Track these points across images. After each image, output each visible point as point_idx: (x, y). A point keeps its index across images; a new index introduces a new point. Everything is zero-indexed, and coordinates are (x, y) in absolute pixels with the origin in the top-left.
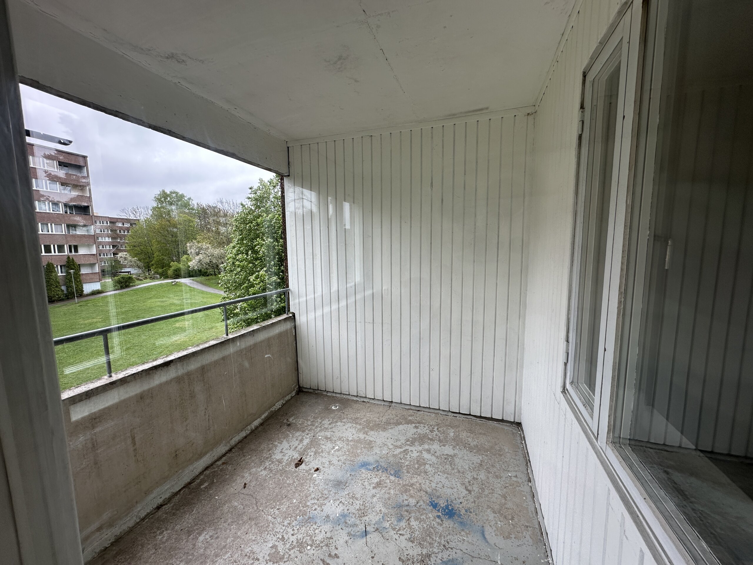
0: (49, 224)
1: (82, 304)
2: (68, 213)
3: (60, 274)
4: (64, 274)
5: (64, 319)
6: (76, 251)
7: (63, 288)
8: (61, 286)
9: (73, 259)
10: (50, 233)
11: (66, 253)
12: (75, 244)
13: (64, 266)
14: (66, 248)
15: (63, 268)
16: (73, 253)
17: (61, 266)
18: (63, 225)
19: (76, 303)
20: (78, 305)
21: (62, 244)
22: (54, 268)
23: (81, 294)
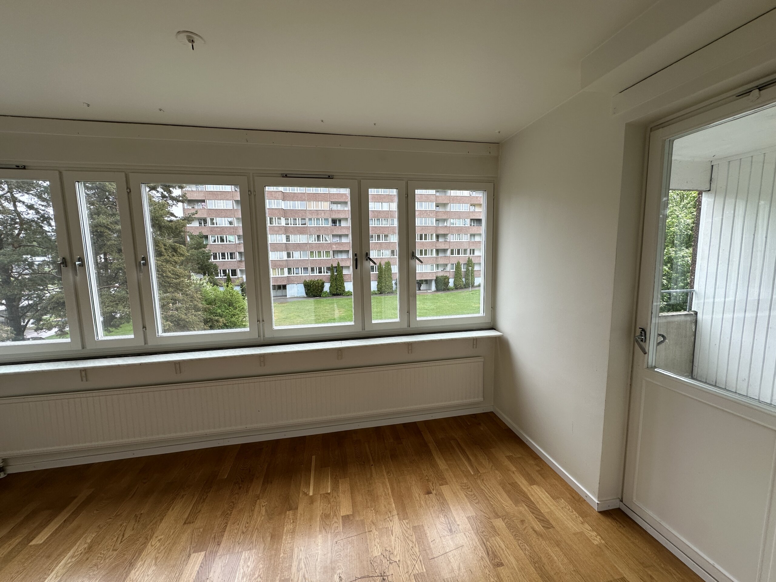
0: (461, 235)
1: (473, 292)
2: (472, 226)
3: (463, 270)
4: (465, 270)
5: (463, 302)
6: (473, 253)
7: (464, 280)
8: (462, 278)
9: (471, 260)
10: (461, 241)
11: (468, 255)
12: (473, 248)
13: (466, 264)
14: (468, 251)
15: (465, 265)
16: (472, 255)
17: (464, 264)
18: (468, 234)
19: (470, 292)
20: (471, 293)
21: (466, 248)
22: (460, 265)
23: (473, 286)
